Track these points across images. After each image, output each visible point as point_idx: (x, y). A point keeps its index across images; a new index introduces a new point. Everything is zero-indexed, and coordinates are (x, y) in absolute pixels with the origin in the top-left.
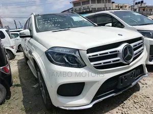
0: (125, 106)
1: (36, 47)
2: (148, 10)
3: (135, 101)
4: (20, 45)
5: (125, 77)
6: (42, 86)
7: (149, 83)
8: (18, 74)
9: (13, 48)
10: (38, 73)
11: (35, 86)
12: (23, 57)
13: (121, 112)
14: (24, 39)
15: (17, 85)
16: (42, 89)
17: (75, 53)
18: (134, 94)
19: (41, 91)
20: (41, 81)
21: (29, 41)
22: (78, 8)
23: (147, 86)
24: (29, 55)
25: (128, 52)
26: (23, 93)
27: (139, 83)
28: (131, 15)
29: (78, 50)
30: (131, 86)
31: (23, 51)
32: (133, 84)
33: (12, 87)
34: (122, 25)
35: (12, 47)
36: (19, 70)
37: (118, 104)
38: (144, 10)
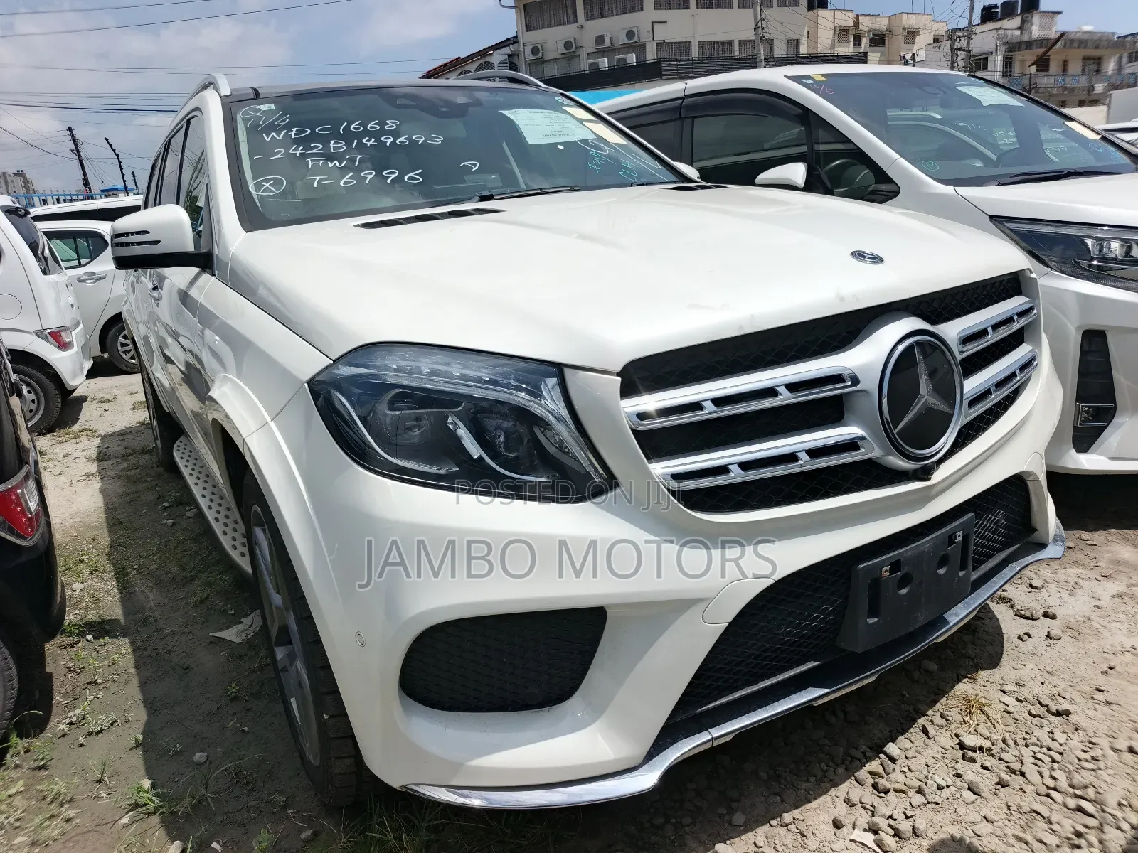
0: (897, 778)
1: (238, 343)
2: (1075, 67)
3: (971, 740)
4: (117, 320)
5: (895, 566)
6: (284, 637)
7: (1072, 607)
8: (105, 540)
9: (63, 346)
10: (259, 532)
11: (232, 634)
12: (143, 415)
13: (863, 819)
14: (145, 278)
15: (101, 629)
16: (291, 657)
17: (536, 393)
18: (963, 687)
19: (278, 671)
20: (277, 599)
21: (184, 297)
22: (552, 38)
23: (1055, 627)
24: (188, 401)
25: (924, 386)
26: (143, 685)
27: (1000, 611)
28: (944, 105)
29: (558, 369)
30: (940, 636)
31: (141, 369)
32: (958, 615)
33: (61, 640)
34: (881, 176)
35: (57, 338)
36: (110, 510)
37: (848, 766)
38: (1042, 64)
